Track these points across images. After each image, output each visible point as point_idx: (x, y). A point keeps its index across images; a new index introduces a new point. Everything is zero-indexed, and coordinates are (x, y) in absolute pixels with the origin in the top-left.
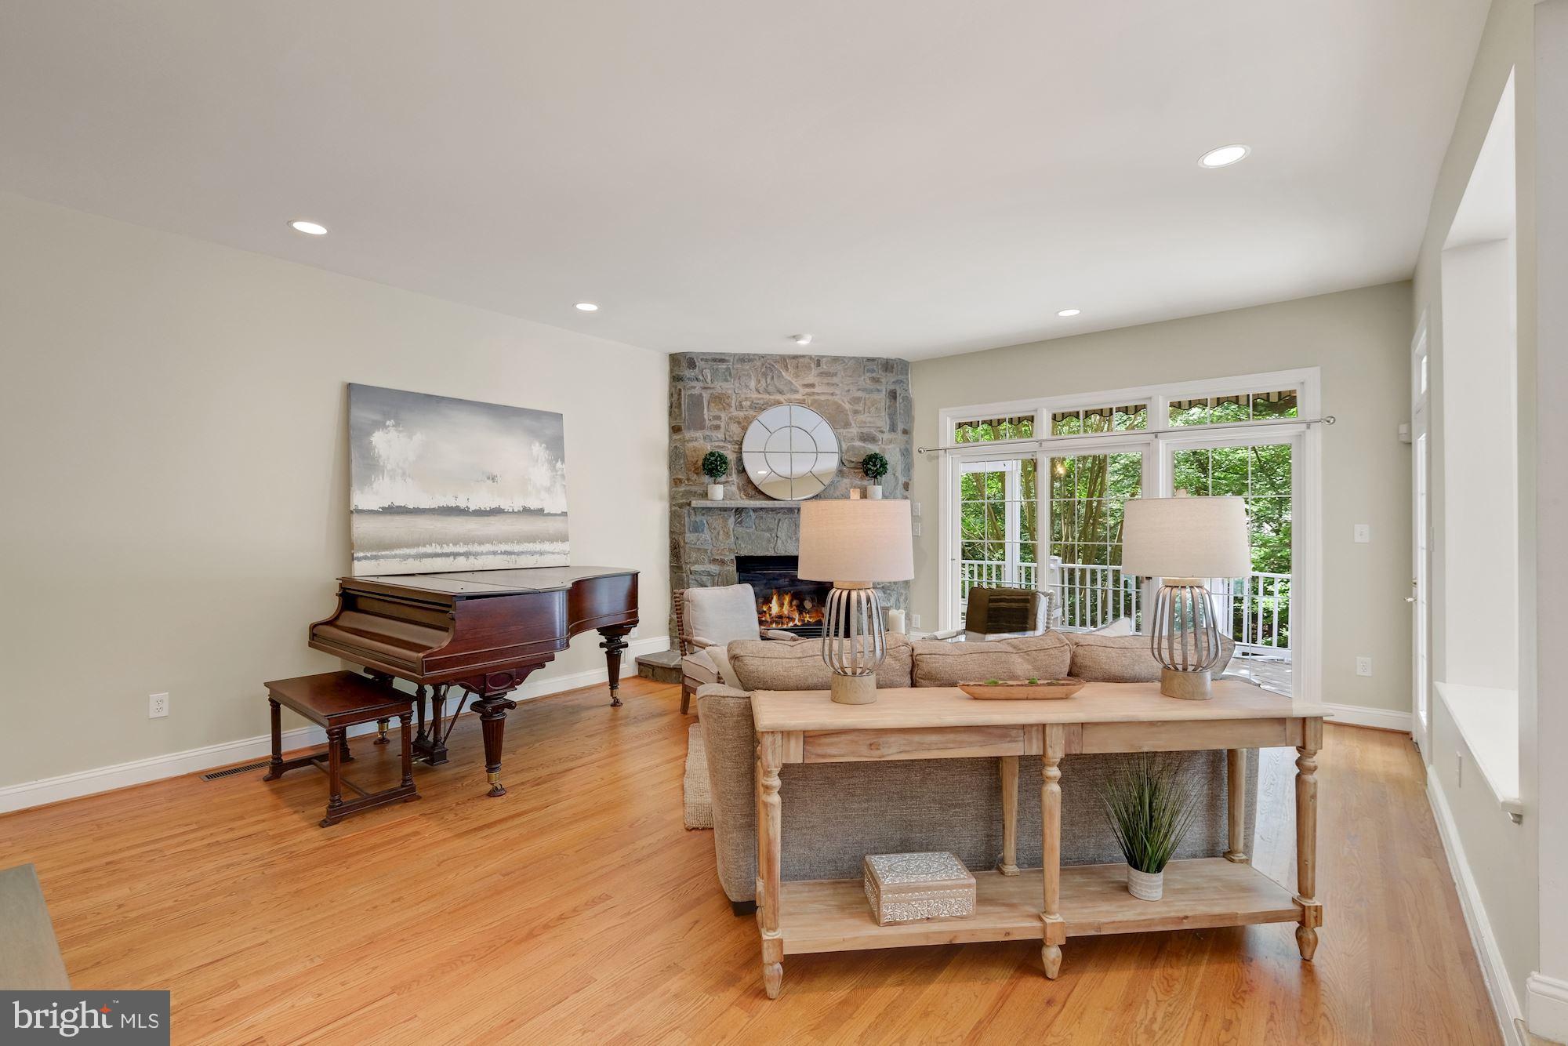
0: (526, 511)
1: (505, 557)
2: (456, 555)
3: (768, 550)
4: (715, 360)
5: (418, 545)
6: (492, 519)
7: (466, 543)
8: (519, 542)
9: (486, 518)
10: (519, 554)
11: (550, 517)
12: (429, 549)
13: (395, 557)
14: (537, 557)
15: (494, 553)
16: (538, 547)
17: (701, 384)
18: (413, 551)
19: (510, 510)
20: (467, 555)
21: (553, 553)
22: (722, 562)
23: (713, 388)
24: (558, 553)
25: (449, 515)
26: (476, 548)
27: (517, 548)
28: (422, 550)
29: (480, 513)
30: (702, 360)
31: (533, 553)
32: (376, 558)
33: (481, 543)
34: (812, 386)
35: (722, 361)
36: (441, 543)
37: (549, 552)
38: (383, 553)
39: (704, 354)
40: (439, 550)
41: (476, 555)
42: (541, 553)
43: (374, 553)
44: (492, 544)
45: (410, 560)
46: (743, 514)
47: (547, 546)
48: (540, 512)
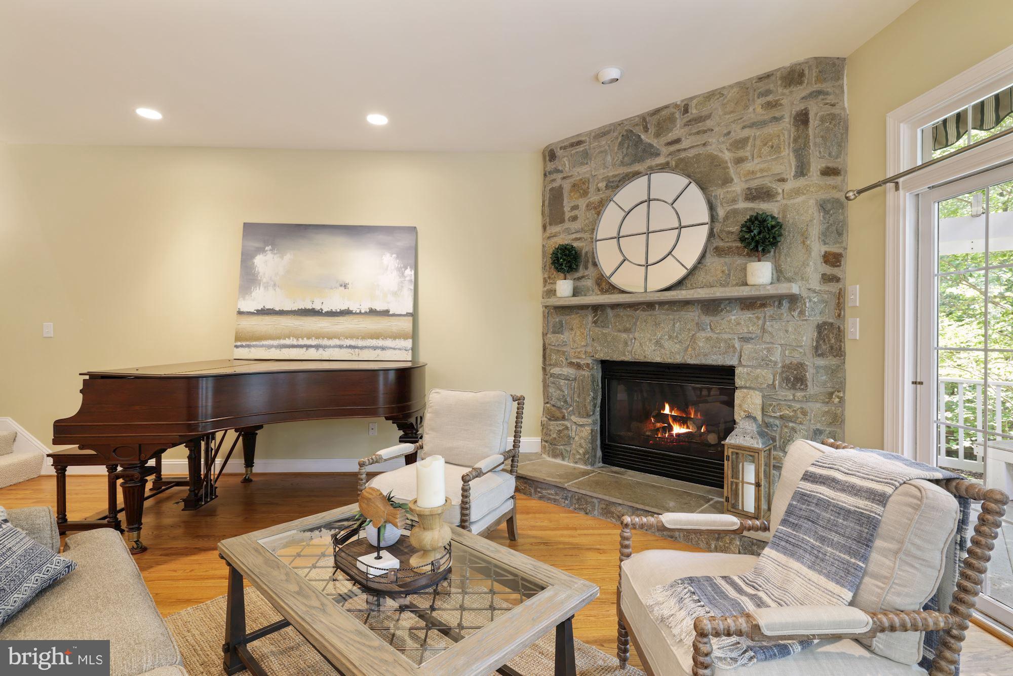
0: (372, 312)
1: (349, 350)
2: (308, 347)
4: (572, 145)
5: (279, 338)
6: (341, 319)
7: (317, 337)
8: (364, 338)
9: (336, 318)
10: (362, 348)
11: (394, 318)
12: (287, 342)
13: (262, 346)
14: (378, 351)
15: (341, 347)
16: (380, 343)
17: (560, 176)
18: (275, 343)
19: (358, 312)
20: (317, 347)
21: (394, 349)
22: (578, 366)
23: (572, 176)
24: (400, 349)
25: (306, 315)
26: (325, 342)
27: (360, 343)
28: (282, 342)
29: (331, 314)
30: (561, 148)
31: (375, 348)
32: (249, 346)
33: (330, 338)
34: (678, 141)
35: (579, 143)
36: (297, 337)
37: (391, 348)
38: (254, 343)
39: (562, 141)
40: (295, 342)
41: (324, 347)
42: (383, 348)
43: (248, 343)
44: (339, 339)
45: (273, 349)
46: (599, 312)
47: (389, 343)
48: (386, 313)
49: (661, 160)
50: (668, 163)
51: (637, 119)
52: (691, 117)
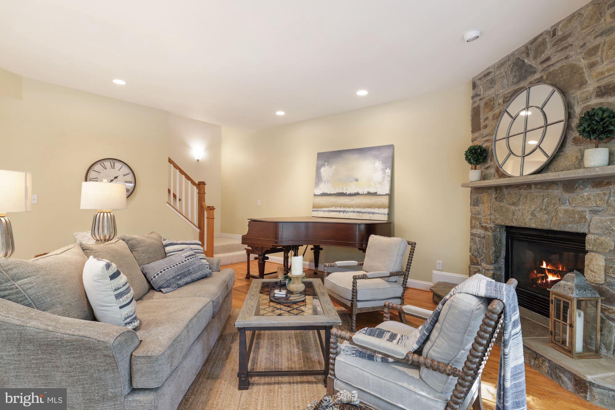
0: (369, 194)
1: (357, 214)
2: (340, 211)
3: (512, 222)
4: (485, 76)
5: (328, 207)
6: (354, 198)
7: (344, 207)
8: (364, 208)
9: (352, 197)
10: (363, 213)
11: (379, 196)
12: (332, 209)
13: (322, 211)
14: (371, 215)
15: (354, 212)
16: (372, 210)
17: (479, 98)
18: (327, 209)
19: (362, 193)
20: (344, 212)
21: (379, 214)
22: (486, 229)
23: (484, 97)
24: (381, 214)
25: (340, 196)
26: (347, 209)
27: (363, 210)
28: (330, 209)
29: (351, 195)
30: (479, 79)
31: (369, 213)
32: (317, 211)
33: (349, 207)
35: (488, 74)
36: (336, 207)
37: (377, 213)
38: (319, 209)
39: (479, 75)
40: (335, 209)
41: (347, 212)
42: (373, 213)
43: (317, 209)
44: (353, 208)
45: (326, 212)
46: (498, 191)
47: (376, 210)
48: (375, 194)
49: (537, 76)
50: (542, 77)
51: (523, 48)
52: (558, 38)
